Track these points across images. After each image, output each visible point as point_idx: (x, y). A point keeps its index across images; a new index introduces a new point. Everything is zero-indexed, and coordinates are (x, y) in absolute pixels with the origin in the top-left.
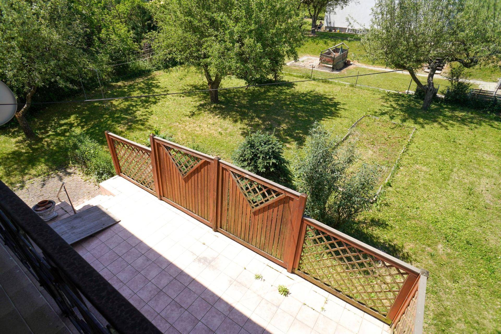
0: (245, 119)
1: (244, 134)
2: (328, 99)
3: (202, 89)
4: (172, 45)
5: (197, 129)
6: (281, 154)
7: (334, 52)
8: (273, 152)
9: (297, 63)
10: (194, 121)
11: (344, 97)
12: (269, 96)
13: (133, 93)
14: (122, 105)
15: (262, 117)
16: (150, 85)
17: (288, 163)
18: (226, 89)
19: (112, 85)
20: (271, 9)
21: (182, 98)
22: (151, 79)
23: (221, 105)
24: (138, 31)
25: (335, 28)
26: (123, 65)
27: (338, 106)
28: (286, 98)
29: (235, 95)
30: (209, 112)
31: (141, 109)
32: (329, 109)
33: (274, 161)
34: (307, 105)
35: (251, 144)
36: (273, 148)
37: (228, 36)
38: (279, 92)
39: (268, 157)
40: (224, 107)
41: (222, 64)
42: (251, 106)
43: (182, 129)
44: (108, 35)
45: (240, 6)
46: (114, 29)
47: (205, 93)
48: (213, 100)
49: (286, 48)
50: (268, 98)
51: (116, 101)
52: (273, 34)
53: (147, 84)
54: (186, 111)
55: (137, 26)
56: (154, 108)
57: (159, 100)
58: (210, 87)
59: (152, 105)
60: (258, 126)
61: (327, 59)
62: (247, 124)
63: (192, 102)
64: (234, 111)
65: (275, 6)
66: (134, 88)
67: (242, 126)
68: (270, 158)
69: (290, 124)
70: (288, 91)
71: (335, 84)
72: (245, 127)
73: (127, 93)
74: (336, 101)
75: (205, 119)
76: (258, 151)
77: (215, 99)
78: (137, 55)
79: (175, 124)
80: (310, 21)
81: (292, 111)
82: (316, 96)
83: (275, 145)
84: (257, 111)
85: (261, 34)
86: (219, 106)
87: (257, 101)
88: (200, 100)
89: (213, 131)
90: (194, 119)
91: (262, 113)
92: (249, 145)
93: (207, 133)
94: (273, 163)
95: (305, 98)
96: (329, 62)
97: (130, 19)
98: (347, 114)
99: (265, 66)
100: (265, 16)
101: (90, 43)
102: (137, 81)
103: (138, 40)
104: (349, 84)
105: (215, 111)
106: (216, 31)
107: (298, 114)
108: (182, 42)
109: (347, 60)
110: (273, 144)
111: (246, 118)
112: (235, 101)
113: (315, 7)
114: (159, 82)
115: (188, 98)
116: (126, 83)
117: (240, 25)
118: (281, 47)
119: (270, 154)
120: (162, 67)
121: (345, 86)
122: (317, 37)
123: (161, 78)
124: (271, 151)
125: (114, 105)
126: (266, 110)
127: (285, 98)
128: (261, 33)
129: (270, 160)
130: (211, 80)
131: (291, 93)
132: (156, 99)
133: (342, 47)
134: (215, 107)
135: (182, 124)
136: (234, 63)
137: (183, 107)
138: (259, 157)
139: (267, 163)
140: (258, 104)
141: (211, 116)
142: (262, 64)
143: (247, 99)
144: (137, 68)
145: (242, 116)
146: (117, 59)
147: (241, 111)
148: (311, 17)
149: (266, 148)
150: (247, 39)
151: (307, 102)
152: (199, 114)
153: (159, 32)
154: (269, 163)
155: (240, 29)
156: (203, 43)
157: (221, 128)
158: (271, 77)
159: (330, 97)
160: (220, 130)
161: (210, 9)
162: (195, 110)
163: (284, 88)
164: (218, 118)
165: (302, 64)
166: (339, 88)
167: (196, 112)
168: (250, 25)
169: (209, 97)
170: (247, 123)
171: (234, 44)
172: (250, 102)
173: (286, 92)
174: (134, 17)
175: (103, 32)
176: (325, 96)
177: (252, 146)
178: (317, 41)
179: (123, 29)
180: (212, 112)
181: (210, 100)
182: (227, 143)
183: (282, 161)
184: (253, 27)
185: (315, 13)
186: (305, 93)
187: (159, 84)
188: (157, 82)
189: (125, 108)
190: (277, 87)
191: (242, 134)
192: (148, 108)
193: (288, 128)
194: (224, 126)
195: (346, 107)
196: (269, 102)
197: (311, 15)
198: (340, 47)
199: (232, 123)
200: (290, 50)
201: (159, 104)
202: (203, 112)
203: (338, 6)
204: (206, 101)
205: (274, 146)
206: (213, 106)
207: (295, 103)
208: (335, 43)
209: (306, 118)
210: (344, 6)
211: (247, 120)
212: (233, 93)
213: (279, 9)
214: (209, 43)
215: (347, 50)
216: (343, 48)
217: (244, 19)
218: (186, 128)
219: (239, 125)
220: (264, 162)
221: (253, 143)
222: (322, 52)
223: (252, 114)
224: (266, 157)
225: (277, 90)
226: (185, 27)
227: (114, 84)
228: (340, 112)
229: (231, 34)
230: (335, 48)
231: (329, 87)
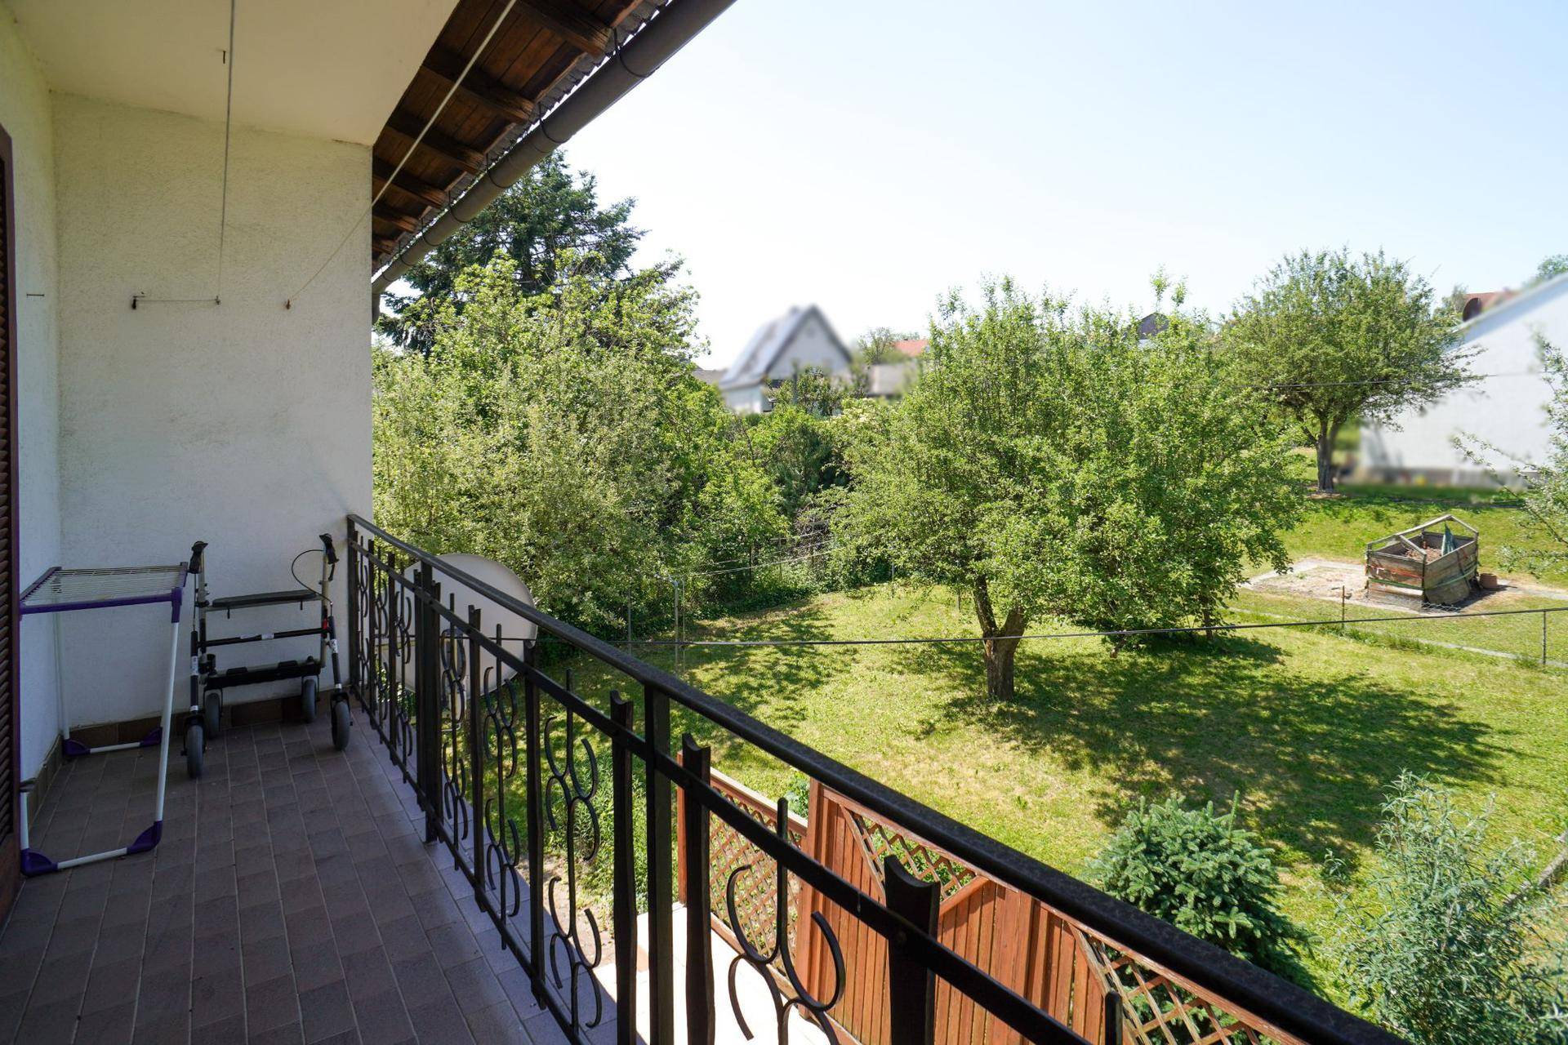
0: (1106, 760)
1: (1105, 814)
2: (1429, 708)
3: (961, 654)
4: (885, 524)
5: (943, 779)
6: (1267, 897)
7: (1421, 547)
8: (1237, 881)
9: (1282, 582)
10: (932, 752)
11: (1499, 704)
12: (1190, 686)
13: (754, 652)
14: (720, 682)
15: (1170, 759)
16: (804, 633)
17: (1301, 938)
18: (1038, 658)
19: (703, 628)
20: (1185, 424)
21: (896, 676)
22: (810, 615)
23: (1024, 708)
24: (790, 487)
25: (1406, 473)
26: (739, 574)
27: (1480, 740)
28: (1253, 696)
29: (1067, 679)
30: (981, 727)
31: (773, 700)
32: (1441, 747)
33: (1246, 921)
34: (1340, 725)
35: (1149, 842)
36: (1235, 866)
37: (1058, 498)
38: (1225, 674)
39: (1217, 901)
40: (1031, 713)
41: (1036, 577)
42: (1127, 716)
43: (893, 774)
44: (719, 494)
45: (1092, 420)
46: (736, 482)
47: (970, 667)
48: (996, 688)
49: (1247, 530)
50: (1187, 695)
51: (707, 670)
52: (1196, 490)
53: (797, 629)
54: (907, 718)
55: (790, 476)
56: (810, 700)
57: (828, 675)
58: (989, 648)
59: (806, 692)
60: (1157, 789)
61: (1396, 568)
62: (1114, 780)
63: (926, 690)
64: (1068, 732)
65: (1195, 416)
66: (760, 637)
67: (1100, 784)
68: (1225, 907)
69: (1283, 791)
70: (1258, 673)
71: (1449, 655)
72: (1111, 788)
73: (740, 649)
74: (1465, 717)
75: (969, 748)
76: (1175, 873)
77: (1002, 688)
78: (781, 547)
79: (871, 757)
80: (1311, 453)
81: (1284, 744)
82: (1376, 696)
83: (1241, 854)
84: (1153, 736)
85: (1159, 490)
86: (1014, 708)
87: (1147, 703)
88: (954, 688)
89: (996, 793)
90: (930, 745)
91: (1169, 745)
92: (1143, 846)
93: (975, 798)
94: (1241, 929)
95: (1329, 702)
96: (1407, 577)
97: (776, 459)
98: (1532, 772)
99: (1176, 583)
100: (1168, 442)
101: (669, 517)
102: (769, 619)
103: (789, 509)
104: (1511, 656)
105: (1002, 725)
106: (1020, 483)
107: (1312, 757)
108: (916, 513)
109: (1480, 571)
110: (1236, 853)
111: (1111, 756)
112: (1070, 699)
113: (1322, 415)
114: (832, 626)
115: (915, 677)
116: (739, 623)
117: (1093, 466)
118: (1228, 529)
119: (1226, 889)
120: (842, 583)
121: (1493, 662)
122: (1343, 500)
123: (836, 613)
124: (1227, 877)
125: (700, 681)
126: (1183, 736)
127: (1250, 695)
128: (1159, 488)
129: (1228, 914)
130: (992, 624)
131: (1271, 681)
132: (820, 673)
133: (1448, 531)
134: (1001, 713)
135: (892, 757)
136: (1073, 575)
137: (899, 704)
138: (1182, 899)
139: (1216, 925)
140: (1151, 713)
141: (990, 742)
142: (1167, 576)
143: (1111, 694)
144: (773, 582)
145: (1095, 750)
146: (727, 555)
147: (1091, 733)
148: (1310, 441)
149: (1208, 864)
150: (1115, 506)
151: (1339, 715)
152: (950, 730)
153: (852, 489)
154: (1223, 927)
155: (1094, 478)
156: (979, 518)
157: (1024, 784)
158: (1190, 622)
159: (1436, 703)
160: (1019, 791)
161: (1000, 429)
162: (936, 718)
163: (1243, 663)
164: (1014, 748)
165: (1298, 585)
166: (1469, 671)
167: (938, 725)
168: (1125, 466)
169: (980, 678)
170: (1116, 774)
171: (1073, 520)
172: (1122, 701)
173: (1251, 678)
174: (786, 454)
175: (707, 489)
176: (1413, 698)
177: (1154, 851)
178: (1346, 513)
179: (756, 482)
180: (992, 727)
181: (985, 689)
182: (1045, 840)
183: (1277, 928)
184: (1132, 472)
185: (1324, 430)
186: (1326, 682)
187: (831, 631)
188: (824, 623)
189: (728, 692)
190: (1215, 657)
191: (1099, 814)
192: (795, 700)
193: (1277, 806)
194: (1034, 779)
195: (1521, 745)
196: (1189, 707)
197: (1311, 437)
198: (1440, 529)
199: (1060, 770)
200: (1259, 538)
201: (826, 689)
202: (961, 724)
203: (1403, 407)
204: (971, 689)
205: (1237, 858)
206: (995, 709)
207: (1292, 718)
208: (1419, 518)
209: (1349, 776)
210: (1428, 406)
211: (1113, 766)
212: (1062, 673)
213: (1209, 422)
214: (995, 515)
215: (1470, 539)
216: (1453, 533)
217: (1105, 452)
218: (904, 772)
219: (1088, 781)
220: (1203, 922)
221: (1155, 839)
222: (1370, 546)
223: (1132, 745)
224: (1210, 898)
225: (1216, 667)
226: (929, 476)
227: (706, 623)
228: (1496, 762)
229: (1067, 490)
230: (1420, 534)
231: (1424, 666)
